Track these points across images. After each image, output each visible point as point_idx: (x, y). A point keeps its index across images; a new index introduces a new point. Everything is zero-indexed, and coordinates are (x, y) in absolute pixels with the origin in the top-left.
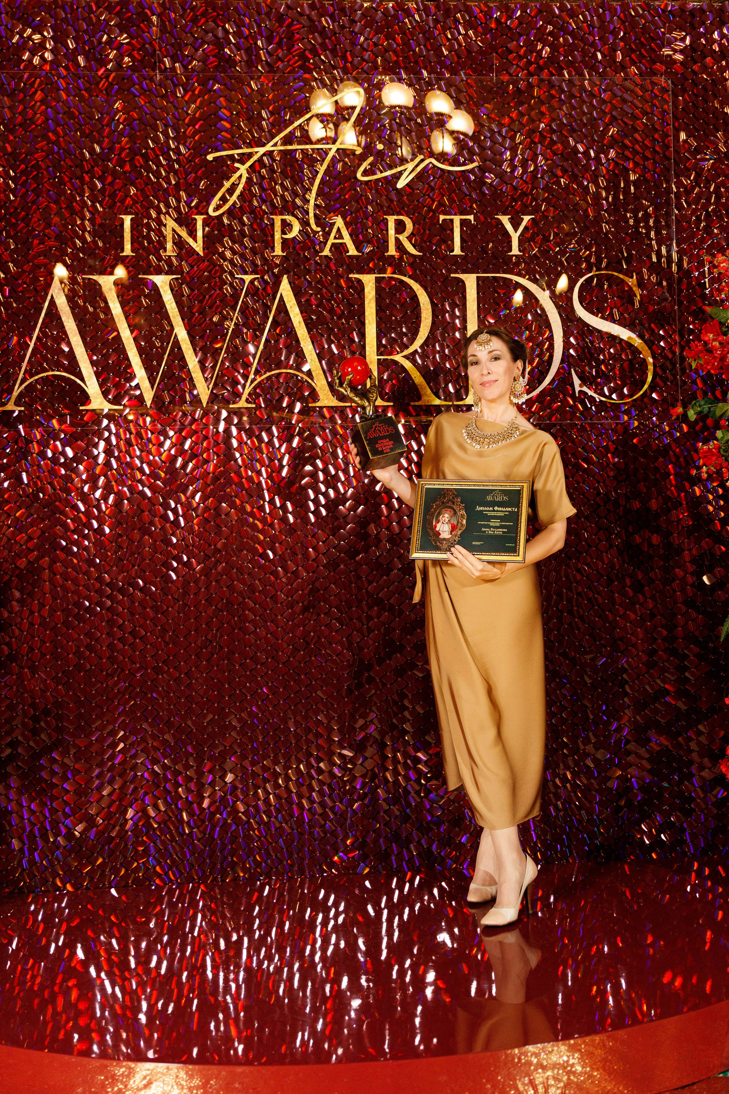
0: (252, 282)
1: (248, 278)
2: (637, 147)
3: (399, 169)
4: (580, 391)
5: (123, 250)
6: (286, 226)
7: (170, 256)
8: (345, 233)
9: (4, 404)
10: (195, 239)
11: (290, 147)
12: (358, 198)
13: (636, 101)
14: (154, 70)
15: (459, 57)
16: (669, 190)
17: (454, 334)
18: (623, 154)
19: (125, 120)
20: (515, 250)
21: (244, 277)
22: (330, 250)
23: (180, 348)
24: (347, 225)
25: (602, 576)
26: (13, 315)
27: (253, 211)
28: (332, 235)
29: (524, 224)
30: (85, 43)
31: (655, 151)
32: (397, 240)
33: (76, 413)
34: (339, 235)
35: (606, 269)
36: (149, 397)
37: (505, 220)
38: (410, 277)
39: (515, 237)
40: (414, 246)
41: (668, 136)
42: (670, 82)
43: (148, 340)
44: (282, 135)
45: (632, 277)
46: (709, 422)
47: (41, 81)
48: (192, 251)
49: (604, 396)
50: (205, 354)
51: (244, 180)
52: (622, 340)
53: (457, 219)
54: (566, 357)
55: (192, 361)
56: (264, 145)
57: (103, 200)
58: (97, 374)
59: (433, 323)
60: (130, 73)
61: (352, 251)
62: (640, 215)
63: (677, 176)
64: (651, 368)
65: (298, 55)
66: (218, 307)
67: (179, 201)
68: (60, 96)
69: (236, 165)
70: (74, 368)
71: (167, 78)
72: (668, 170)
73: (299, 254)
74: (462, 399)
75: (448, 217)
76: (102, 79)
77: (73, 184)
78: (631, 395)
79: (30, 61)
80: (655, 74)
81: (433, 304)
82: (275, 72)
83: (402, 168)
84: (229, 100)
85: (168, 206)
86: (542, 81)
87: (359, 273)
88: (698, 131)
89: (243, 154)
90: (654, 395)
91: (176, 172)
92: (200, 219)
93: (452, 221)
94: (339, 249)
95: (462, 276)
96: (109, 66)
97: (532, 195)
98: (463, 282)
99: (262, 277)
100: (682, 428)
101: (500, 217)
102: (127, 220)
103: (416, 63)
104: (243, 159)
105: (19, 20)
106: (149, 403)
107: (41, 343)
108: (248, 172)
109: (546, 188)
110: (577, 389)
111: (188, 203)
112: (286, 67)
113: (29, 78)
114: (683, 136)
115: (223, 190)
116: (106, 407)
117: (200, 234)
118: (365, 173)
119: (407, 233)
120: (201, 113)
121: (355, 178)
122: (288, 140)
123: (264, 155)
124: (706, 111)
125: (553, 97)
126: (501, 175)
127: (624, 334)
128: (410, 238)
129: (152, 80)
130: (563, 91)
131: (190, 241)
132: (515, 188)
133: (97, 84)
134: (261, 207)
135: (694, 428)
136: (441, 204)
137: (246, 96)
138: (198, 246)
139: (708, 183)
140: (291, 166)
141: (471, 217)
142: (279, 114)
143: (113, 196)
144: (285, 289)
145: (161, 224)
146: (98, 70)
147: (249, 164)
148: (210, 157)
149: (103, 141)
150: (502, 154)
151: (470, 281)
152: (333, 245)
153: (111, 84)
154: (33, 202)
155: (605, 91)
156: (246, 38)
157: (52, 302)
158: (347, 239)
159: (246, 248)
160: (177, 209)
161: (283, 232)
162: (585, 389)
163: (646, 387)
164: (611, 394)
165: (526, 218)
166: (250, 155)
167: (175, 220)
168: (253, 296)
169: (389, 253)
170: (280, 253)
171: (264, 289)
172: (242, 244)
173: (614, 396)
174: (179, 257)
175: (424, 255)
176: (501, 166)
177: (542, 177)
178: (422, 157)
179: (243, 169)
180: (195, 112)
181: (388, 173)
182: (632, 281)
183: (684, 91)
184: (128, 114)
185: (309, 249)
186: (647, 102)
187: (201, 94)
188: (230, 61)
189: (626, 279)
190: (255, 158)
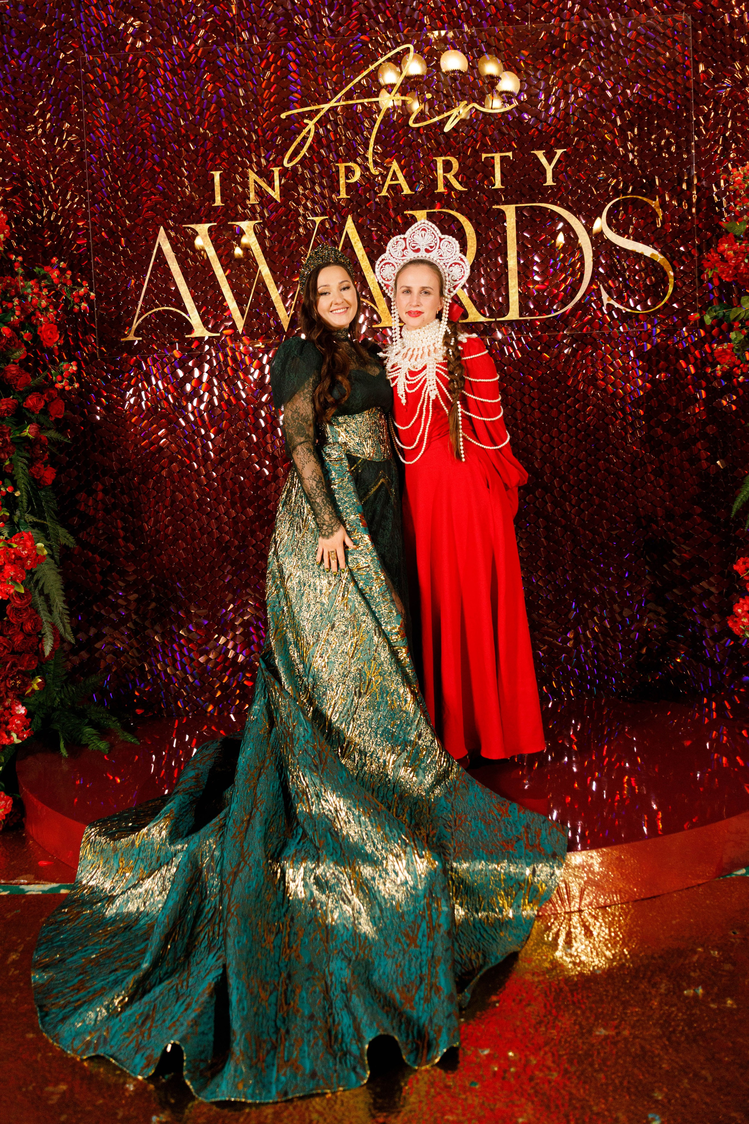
0: (322, 222)
1: (318, 220)
2: (659, 81)
3: (446, 115)
4: (608, 305)
5: (214, 202)
6: (349, 171)
7: (253, 205)
8: (400, 175)
9: (126, 336)
10: (273, 189)
11: (351, 102)
12: (410, 144)
13: (658, 39)
14: (234, 43)
15: (497, 9)
16: (688, 119)
17: (496, 260)
18: (647, 87)
19: (213, 88)
20: (550, 181)
21: (315, 219)
22: (388, 191)
23: (264, 283)
24: (402, 168)
25: (627, 464)
26: (129, 261)
27: (321, 161)
28: (389, 177)
29: (557, 157)
30: (176, 24)
31: (676, 84)
32: (445, 178)
33: (182, 340)
34: (395, 177)
35: (632, 193)
36: (240, 325)
37: (540, 155)
38: (457, 211)
39: (549, 169)
40: (460, 183)
41: (688, 68)
42: (690, 18)
43: (238, 278)
44: (344, 91)
45: (655, 200)
46: (724, 327)
47: (143, 62)
48: (272, 199)
49: (631, 308)
50: (285, 287)
51: (312, 134)
52: (646, 257)
53: (497, 157)
54: (595, 274)
55: (275, 294)
56: (328, 101)
57: (197, 159)
58: (199, 308)
59: (478, 250)
60: (215, 47)
61: (407, 191)
62: (663, 142)
63: (697, 104)
64: (671, 280)
65: (356, 20)
66: (295, 246)
67: (259, 156)
68: (158, 73)
69: (306, 121)
70: (180, 304)
71: (245, 50)
72: (688, 100)
73: (361, 196)
74: (504, 316)
75: (490, 155)
76: (191, 54)
77: (173, 147)
78: (654, 305)
79: (134, 44)
80: (677, 12)
81: (478, 234)
82: (337, 36)
83: (449, 114)
84: (298, 65)
85: (251, 161)
86: (573, 25)
87: (412, 210)
88: (716, 62)
89: (312, 111)
90: (675, 305)
91: (256, 132)
92: (276, 170)
93: (493, 158)
94: (396, 189)
95: (503, 207)
96: (198, 43)
97: (564, 130)
98: (503, 212)
99: (331, 218)
100: (699, 333)
101: (535, 152)
102: (217, 175)
103: (459, 17)
104: (311, 115)
105: (122, 9)
106: (240, 330)
107: (153, 285)
108: (316, 128)
109: (577, 124)
110: (605, 302)
111: (266, 158)
112: (346, 31)
113: (133, 59)
114: (701, 68)
115: (295, 144)
116: (207, 335)
117: (277, 183)
118: (416, 121)
119: (453, 172)
120: (275, 78)
121: (408, 125)
122: (349, 96)
123: (329, 110)
124: (724, 43)
125: (582, 40)
126: (536, 116)
127: (647, 251)
128: (456, 176)
129: (232, 51)
130: (591, 33)
131: (269, 190)
132: (550, 125)
133: (188, 59)
134: (328, 157)
135: (710, 332)
136: (484, 145)
137: (313, 59)
138: (276, 194)
139: (725, 108)
140: (352, 119)
141: (510, 154)
142: (341, 73)
143: (205, 155)
144: (350, 228)
145: (245, 176)
146: (189, 47)
147: (316, 119)
148: (283, 116)
149: (195, 109)
150: (537, 95)
151: (510, 211)
152: (390, 186)
153: (200, 58)
154: (141, 165)
155: (630, 30)
156: (311, 7)
157: (160, 249)
158: (402, 180)
159: (316, 193)
160: (259, 164)
161: (347, 178)
162: (612, 302)
163: (667, 298)
164: (636, 305)
165: (559, 152)
166: (318, 111)
167: (256, 173)
168: (323, 235)
169: (439, 191)
170: (345, 196)
171: (332, 228)
172: (313, 190)
173: (639, 307)
174: (260, 204)
175: (469, 190)
176: (536, 106)
177: (573, 114)
178: (466, 102)
179: (311, 124)
180: (269, 78)
181: (437, 119)
182: (655, 204)
183: (703, 25)
184: (214, 83)
185: (369, 191)
186: (669, 38)
187: (275, 62)
188: (299, 29)
189: (650, 201)
190: (322, 113)
